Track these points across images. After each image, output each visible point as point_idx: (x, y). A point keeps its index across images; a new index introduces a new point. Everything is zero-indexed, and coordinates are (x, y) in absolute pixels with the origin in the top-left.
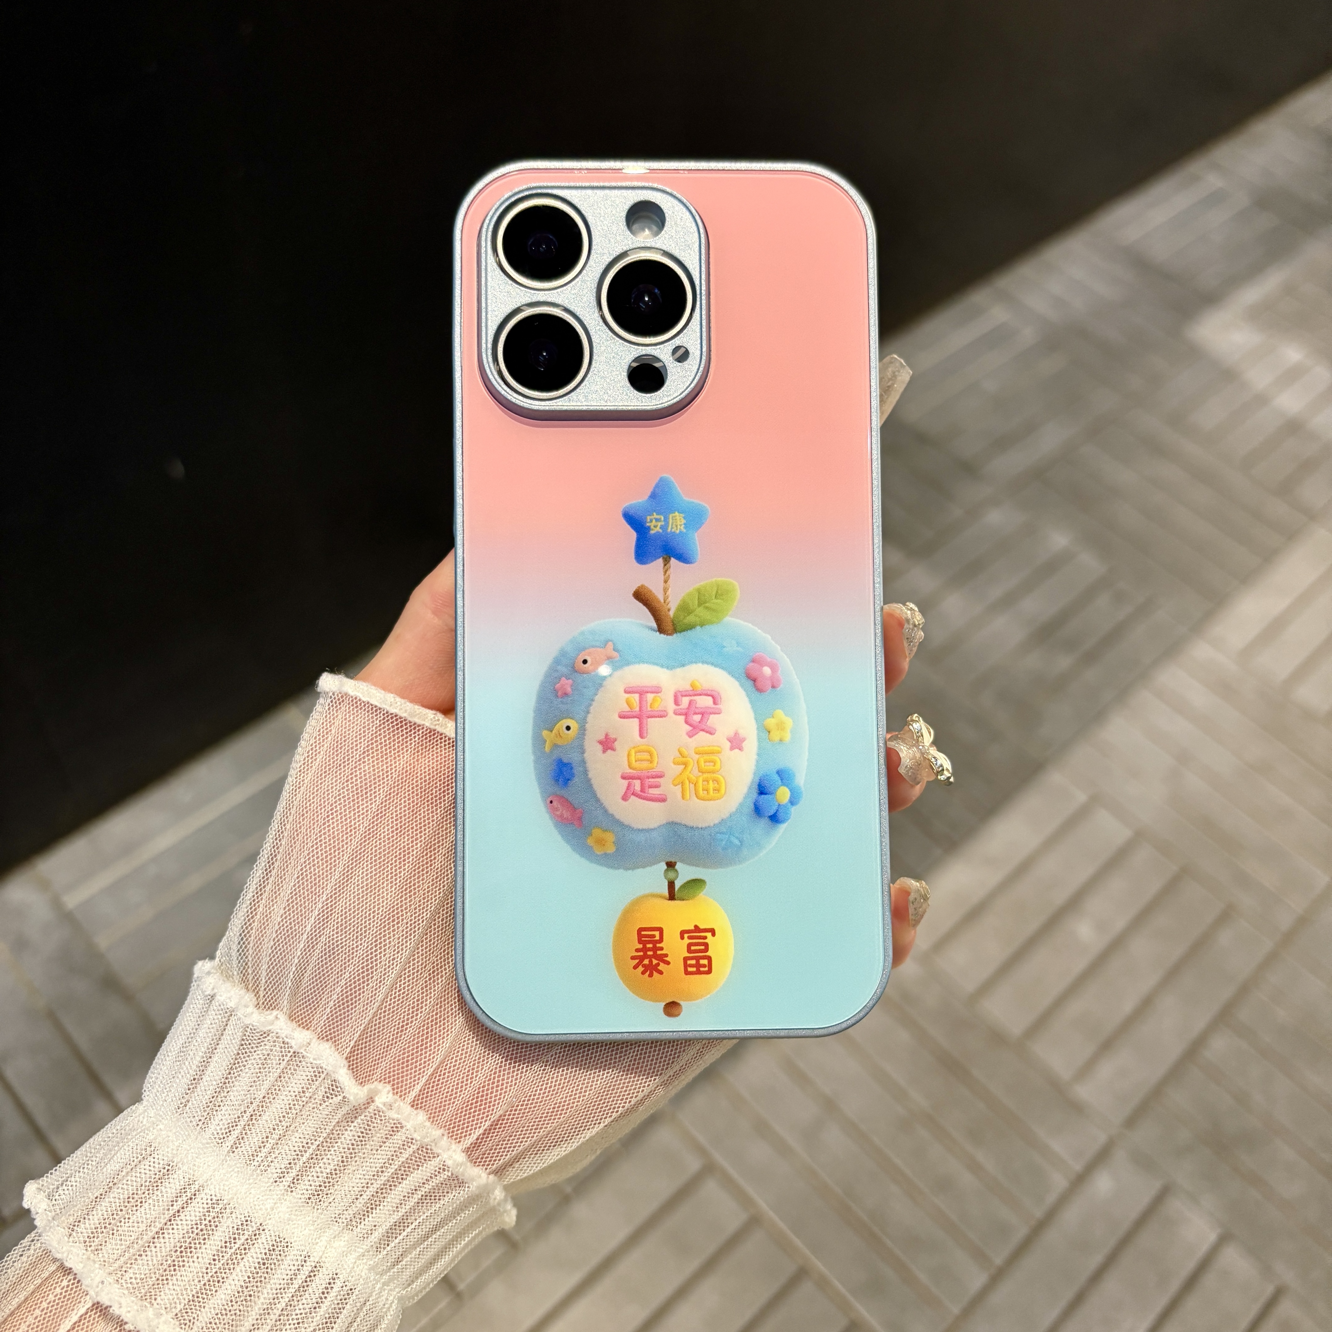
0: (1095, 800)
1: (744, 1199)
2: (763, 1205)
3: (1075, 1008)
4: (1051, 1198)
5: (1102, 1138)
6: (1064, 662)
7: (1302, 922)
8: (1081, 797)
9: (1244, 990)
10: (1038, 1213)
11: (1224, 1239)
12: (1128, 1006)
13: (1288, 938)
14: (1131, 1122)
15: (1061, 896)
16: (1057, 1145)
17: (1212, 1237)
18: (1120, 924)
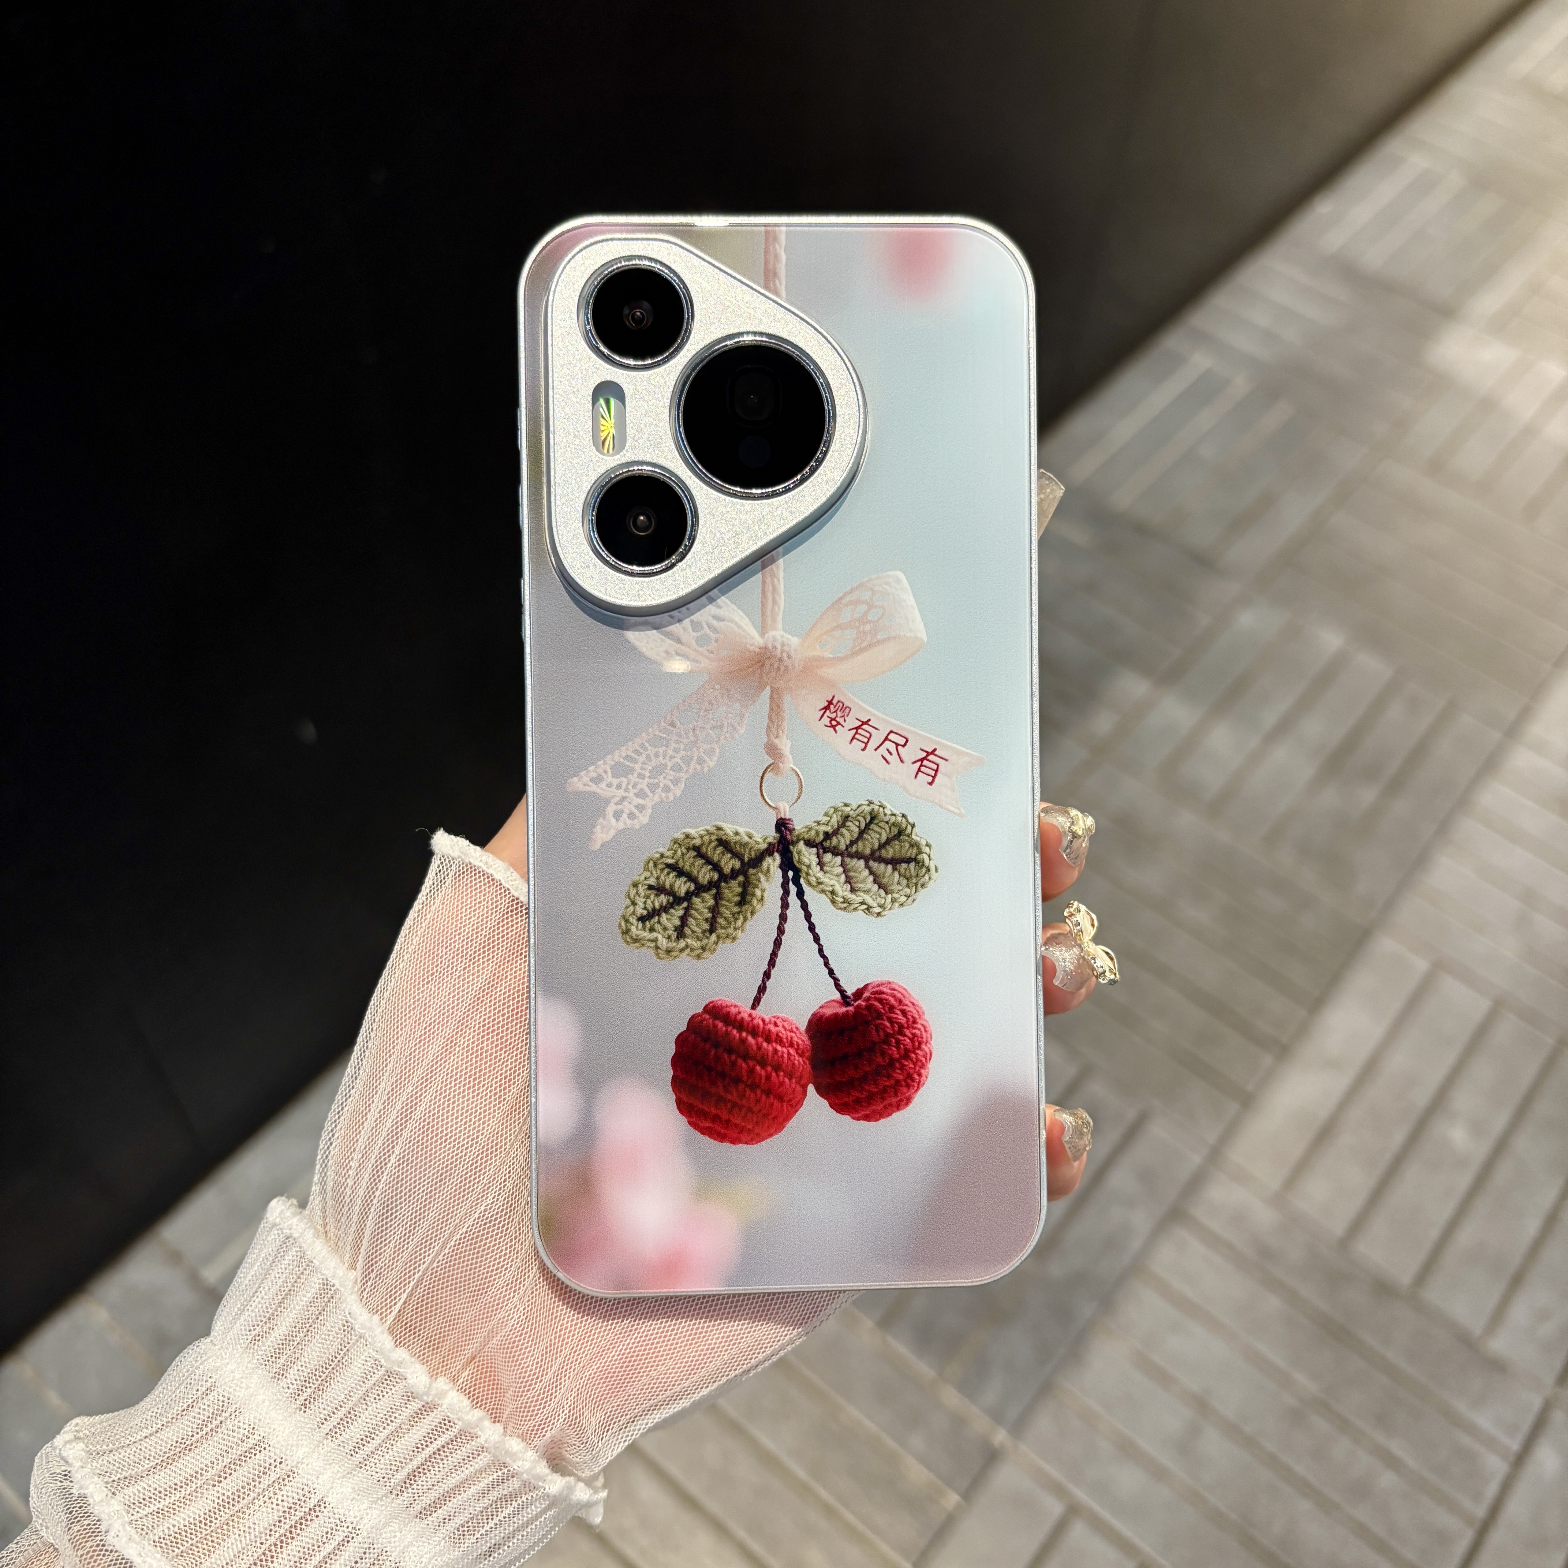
4: (1491, 1490)
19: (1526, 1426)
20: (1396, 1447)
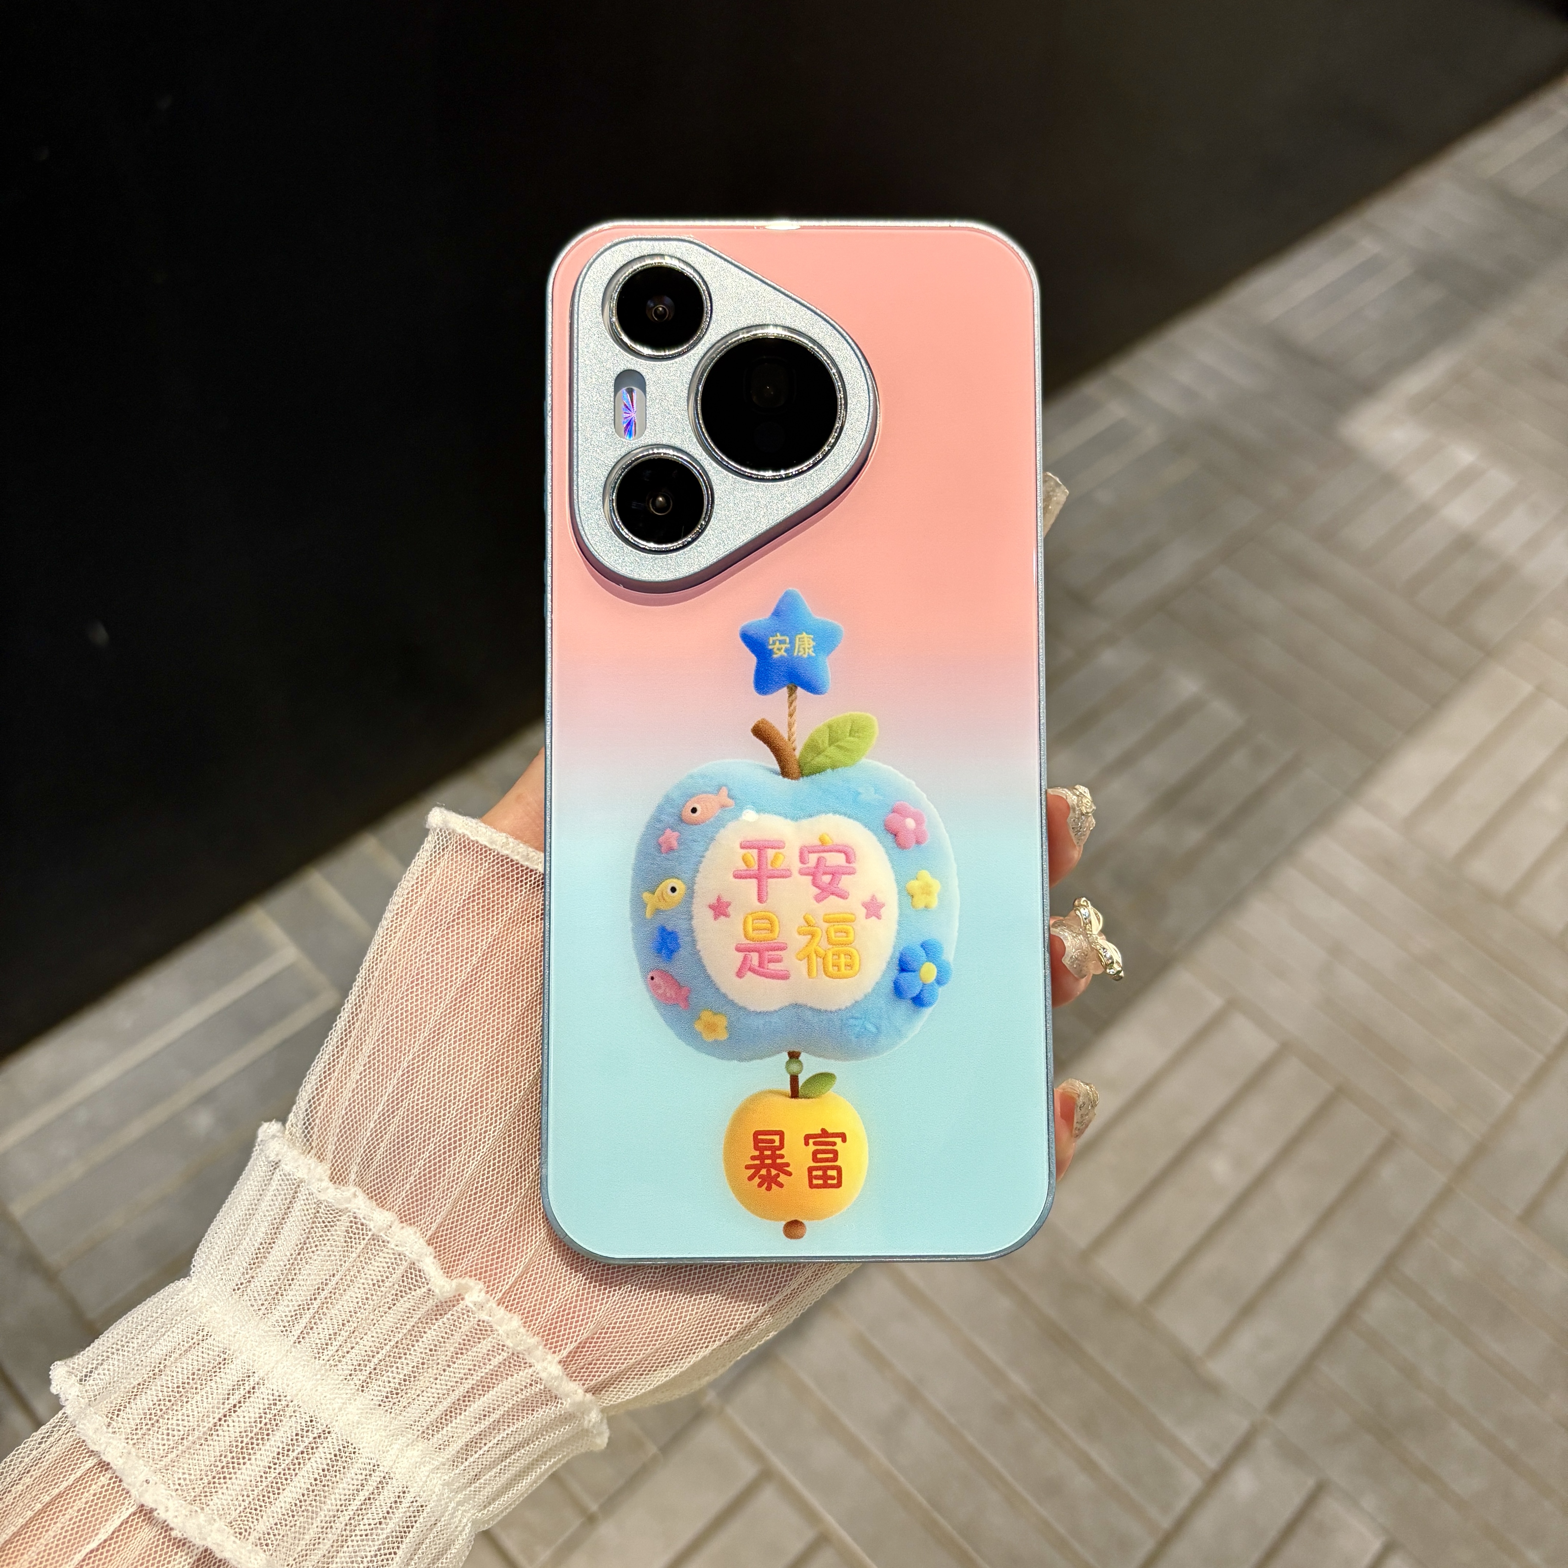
0: (1233, 1005)
1: (810, 1515)
2: (831, 1521)
3: (1208, 1263)
4: (1182, 1503)
5: (1242, 1425)
6: (1194, 835)
7: (1480, 1150)
8: (1216, 1002)
9: (1411, 1237)
10: (1166, 1523)
11: (1388, 1549)
12: (1273, 1259)
13: (1463, 1171)
14: (1276, 1406)
15: (1190, 1126)
16: (1188, 1437)
17: (1375, 1545)
18: (1263, 1158)
19: (1227, 1447)
20: (1095, 1453)
